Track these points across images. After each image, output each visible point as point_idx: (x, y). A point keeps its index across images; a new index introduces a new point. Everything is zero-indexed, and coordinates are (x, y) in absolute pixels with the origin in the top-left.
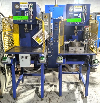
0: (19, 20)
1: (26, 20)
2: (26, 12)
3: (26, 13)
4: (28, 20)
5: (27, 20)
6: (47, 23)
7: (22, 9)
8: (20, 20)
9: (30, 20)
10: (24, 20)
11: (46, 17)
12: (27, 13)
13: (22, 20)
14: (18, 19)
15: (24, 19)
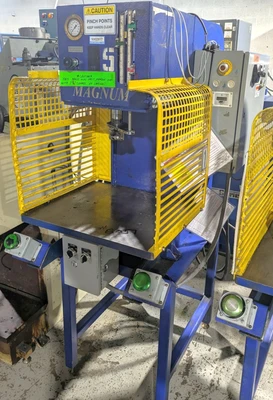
0: (79, 88)
1: (106, 89)
2: (106, 50)
3: (105, 57)
4: (115, 89)
5: (110, 89)
6: (225, 99)
7: (92, 40)
8: (85, 89)
9: (122, 90)
10: (97, 90)
11: (223, 68)
12: (112, 58)
13: (91, 88)
14: (76, 85)
15: (99, 86)
